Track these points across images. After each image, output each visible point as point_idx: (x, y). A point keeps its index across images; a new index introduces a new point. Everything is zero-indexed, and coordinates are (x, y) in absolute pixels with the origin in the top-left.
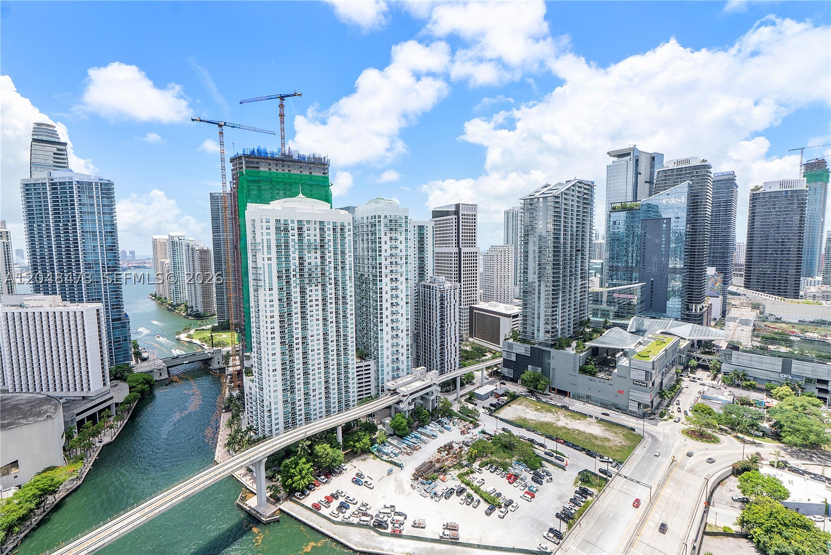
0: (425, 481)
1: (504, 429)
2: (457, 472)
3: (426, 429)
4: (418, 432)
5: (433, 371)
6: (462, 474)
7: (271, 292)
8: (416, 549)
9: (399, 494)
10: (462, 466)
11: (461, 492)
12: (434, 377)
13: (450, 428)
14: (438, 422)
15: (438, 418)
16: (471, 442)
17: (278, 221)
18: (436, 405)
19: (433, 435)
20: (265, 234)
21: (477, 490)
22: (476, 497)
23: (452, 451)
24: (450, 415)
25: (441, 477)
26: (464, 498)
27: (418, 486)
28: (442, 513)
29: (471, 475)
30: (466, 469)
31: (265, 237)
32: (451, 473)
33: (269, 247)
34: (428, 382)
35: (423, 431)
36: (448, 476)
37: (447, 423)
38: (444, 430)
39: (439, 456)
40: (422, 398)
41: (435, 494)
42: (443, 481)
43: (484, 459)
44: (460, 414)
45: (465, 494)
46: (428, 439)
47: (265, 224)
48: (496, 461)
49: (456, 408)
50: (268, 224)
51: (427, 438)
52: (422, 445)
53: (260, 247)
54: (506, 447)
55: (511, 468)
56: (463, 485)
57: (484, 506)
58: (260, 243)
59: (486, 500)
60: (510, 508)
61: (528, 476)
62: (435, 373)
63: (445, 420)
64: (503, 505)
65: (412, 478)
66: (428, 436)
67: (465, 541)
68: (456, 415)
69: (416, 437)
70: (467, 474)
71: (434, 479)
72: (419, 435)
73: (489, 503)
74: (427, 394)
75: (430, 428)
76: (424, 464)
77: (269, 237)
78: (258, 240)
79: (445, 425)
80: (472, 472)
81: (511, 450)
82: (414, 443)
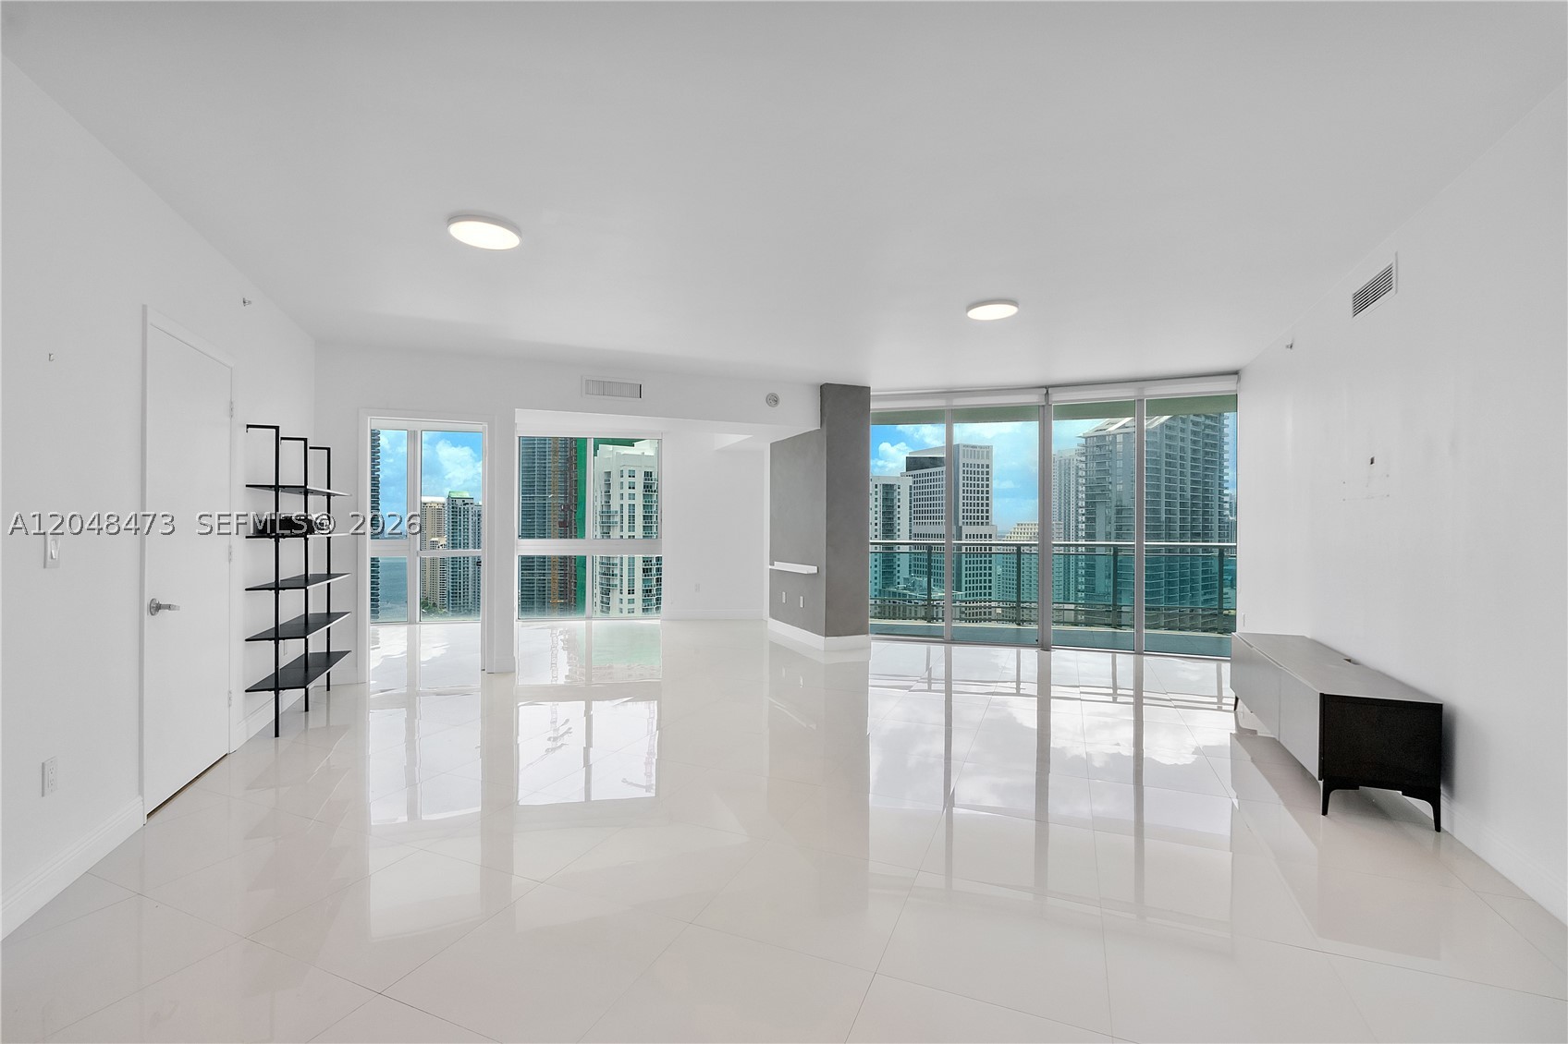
7: (631, 596)
17: (648, 475)
20: (626, 496)
31: (626, 502)
33: (632, 518)
47: (626, 480)
50: (632, 480)
53: (617, 519)
58: (616, 512)
77: (632, 502)
78: (615, 506)
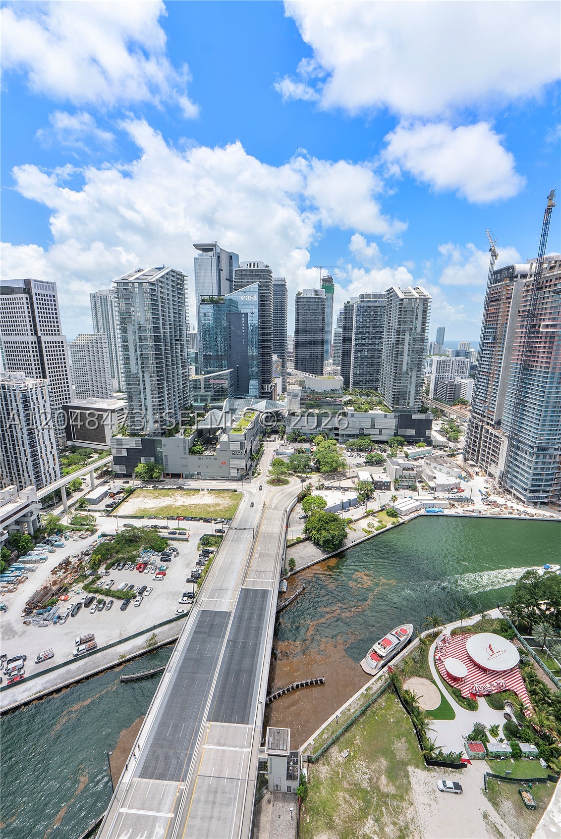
0: (42, 611)
1: (125, 526)
2: (81, 585)
3: (30, 555)
4: (21, 562)
5: (27, 489)
6: (88, 584)
8: (46, 683)
9: (9, 639)
10: (86, 577)
11: (88, 603)
12: (31, 494)
13: (63, 544)
14: (45, 543)
15: (45, 538)
16: (91, 550)
18: (38, 525)
19: (41, 559)
21: (108, 593)
22: (108, 599)
23: (69, 567)
24: (60, 531)
25: (63, 597)
26: (94, 607)
27: (34, 619)
28: (71, 632)
29: (98, 581)
30: (91, 578)
32: (73, 589)
34: (21, 502)
35: (26, 558)
36: (70, 594)
37: (58, 539)
38: (54, 548)
39: (55, 578)
40: (17, 522)
41: (59, 618)
42: (64, 600)
43: (109, 561)
44: (73, 526)
45: (95, 602)
46: (36, 565)
48: (123, 558)
49: (65, 521)
51: (33, 565)
52: (29, 574)
54: (131, 541)
55: (139, 559)
56: (91, 595)
57: (118, 603)
59: (119, 598)
60: (145, 593)
61: (156, 559)
62: (32, 490)
63: (54, 538)
64: (137, 594)
65: (24, 614)
66: (35, 562)
67: (104, 645)
68: (67, 527)
69: (17, 569)
70: (93, 582)
71: (54, 603)
72: (22, 565)
73: (123, 599)
74: (24, 516)
75: (36, 552)
76: (37, 593)
79: (56, 543)
80: (99, 578)
81: (137, 542)
82: (16, 576)
